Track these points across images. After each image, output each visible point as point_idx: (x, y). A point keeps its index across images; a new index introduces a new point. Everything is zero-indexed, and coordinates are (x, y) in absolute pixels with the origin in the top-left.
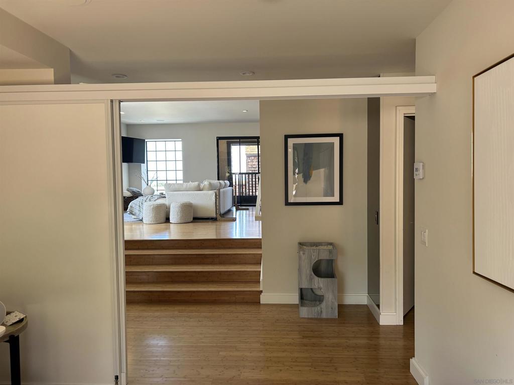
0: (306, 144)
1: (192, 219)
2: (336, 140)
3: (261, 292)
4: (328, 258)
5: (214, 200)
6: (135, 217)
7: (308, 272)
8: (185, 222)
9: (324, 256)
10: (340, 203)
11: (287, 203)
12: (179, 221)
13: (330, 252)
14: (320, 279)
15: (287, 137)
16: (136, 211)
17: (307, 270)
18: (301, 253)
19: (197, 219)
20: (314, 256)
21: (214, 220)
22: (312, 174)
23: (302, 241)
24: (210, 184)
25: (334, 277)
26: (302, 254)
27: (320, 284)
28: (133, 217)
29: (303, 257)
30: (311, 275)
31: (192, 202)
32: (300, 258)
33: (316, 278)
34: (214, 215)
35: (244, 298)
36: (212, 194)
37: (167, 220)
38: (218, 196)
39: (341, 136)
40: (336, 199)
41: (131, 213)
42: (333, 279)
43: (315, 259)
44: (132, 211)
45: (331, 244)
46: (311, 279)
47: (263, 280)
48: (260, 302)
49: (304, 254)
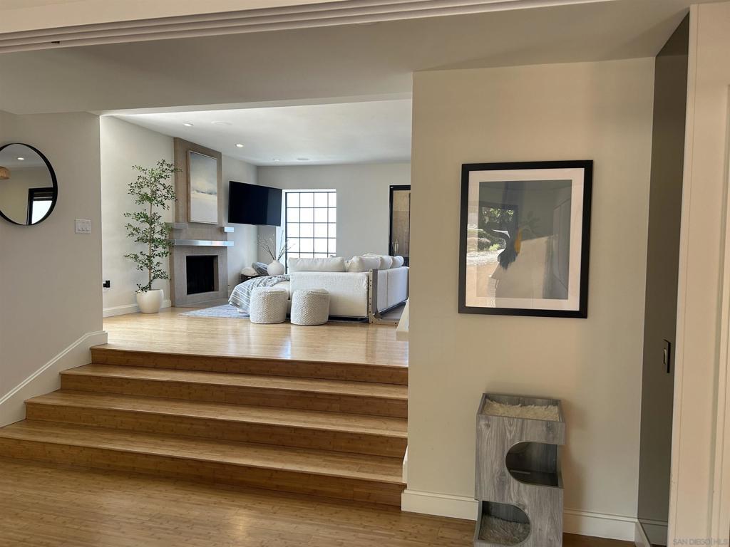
0: (507, 183)
1: (326, 319)
2: (577, 175)
3: (404, 486)
4: (543, 441)
5: (365, 288)
6: (241, 311)
7: (496, 466)
8: (314, 323)
9: (535, 435)
10: (582, 313)
11: (463, 309)
12: (304, 322)
13: (550, 426)
14: (522, 485)
15: (467, 169)
16: (243, 301)
17: (495, 462)
18: (483, 423)
19: (335, 319)
20: (510, 432)
21: (364, 321)
22: (519, 248)
23: (493, 390)
24: (361, 261)
25: (557, 485)
26: (483, 427)
27: (522, 495)
28: (239, 310)
29: (487, 433)
30: (503, 474)
31: (327, 290)
32: (479, 434)
33: (514, 483)
34: (365, 315)
35: (370, 493)
36: (361, 279)
37: (287, 319)
38: (373, 283)
39: (588, 166)
40: (572, 304)
41: (235, 304)
42: (555, 489)
43: (513, 440)
44: (236, 301)
45: (555, 402)
46: (502, 484)
47: (408, 462)
48: (400, 507)
49: (488, 426)
